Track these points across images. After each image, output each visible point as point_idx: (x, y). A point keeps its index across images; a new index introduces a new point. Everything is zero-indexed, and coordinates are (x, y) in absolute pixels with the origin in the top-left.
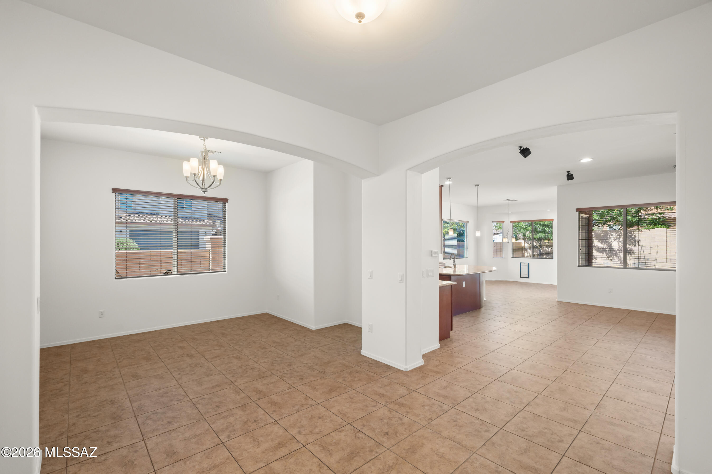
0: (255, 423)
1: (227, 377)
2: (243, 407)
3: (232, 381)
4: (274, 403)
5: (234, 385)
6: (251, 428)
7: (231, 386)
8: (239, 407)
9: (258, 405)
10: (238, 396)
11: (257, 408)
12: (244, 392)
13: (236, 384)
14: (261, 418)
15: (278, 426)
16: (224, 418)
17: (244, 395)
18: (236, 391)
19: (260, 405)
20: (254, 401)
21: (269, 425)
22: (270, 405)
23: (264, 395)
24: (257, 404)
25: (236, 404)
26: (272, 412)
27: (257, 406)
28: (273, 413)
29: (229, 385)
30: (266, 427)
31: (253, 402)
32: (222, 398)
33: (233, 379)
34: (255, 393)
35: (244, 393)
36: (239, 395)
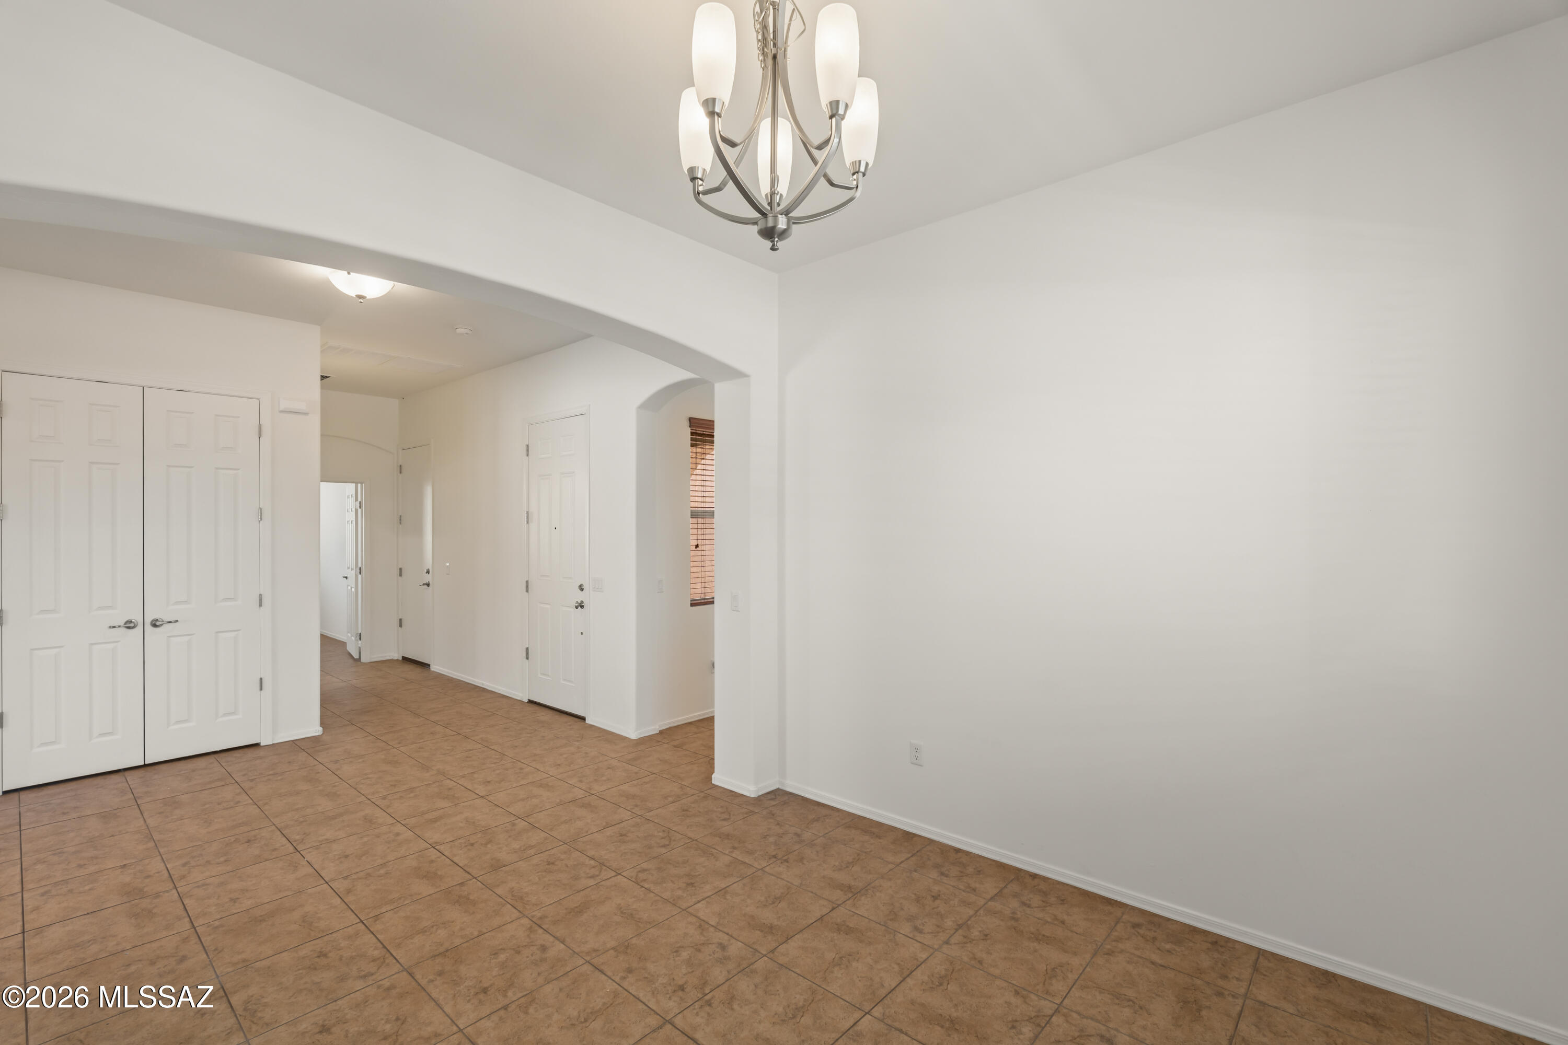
0: (472, 842)
1: (562, 946)
2: (497, 866)
3: (540, 931)
4: (430, 876)
5: (533, 916)
6: (479, 835)
7: (538, 914)
8: (505, 866)
9: (465, 870)
10: (513, 888)
11: (469, 864)
12: (501, 900)
13: (525, 921)
14: (461, 849)
15: (430, 841)
16: (531, 847)
17: (499, 891)
18: (521, 898)
19: (462, 870)
20: (475, 878)
21: (448, 840)
22: (439, 873)
23: (450, 893)
24: (468, 873)
25: (514, 871)
26: (439, 859)
27: (468, 870)
28: (435, 858)
29: (547, 917)
30: (452, 839)
31: (475, 876)
32: (549, 880)
33: (542, 937)
34: (471, 897)
35: (500, 897)
36: (511, 890)
